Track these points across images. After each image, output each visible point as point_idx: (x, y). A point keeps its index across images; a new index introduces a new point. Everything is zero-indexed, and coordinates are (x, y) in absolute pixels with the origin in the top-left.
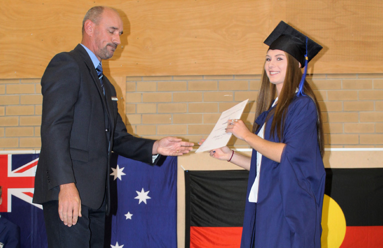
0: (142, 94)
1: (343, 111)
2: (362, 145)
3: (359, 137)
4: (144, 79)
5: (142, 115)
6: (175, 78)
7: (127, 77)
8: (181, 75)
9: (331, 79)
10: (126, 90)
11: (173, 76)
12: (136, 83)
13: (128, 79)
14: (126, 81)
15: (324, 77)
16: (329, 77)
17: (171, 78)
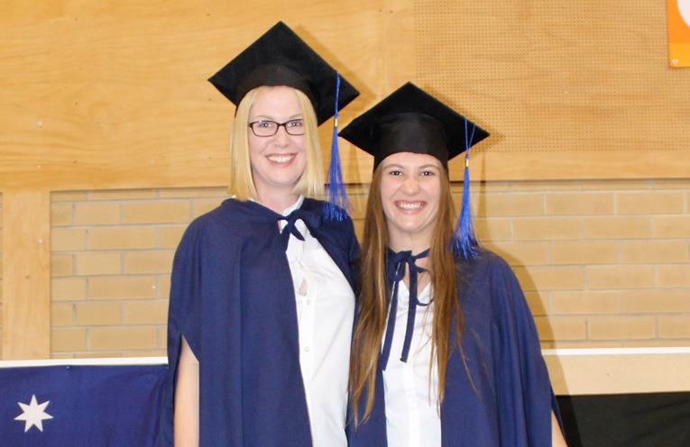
0: (87, 231)
1: (551, 265)
2: (594, 341)
3: (586, 323)
4: (91, 196)
5: (87, 280)
6: (162, 194)
7: (52, 192)
8: (176, 186)
9: (520, 193)
10: (51, 221)
11: (157, 190)
12: (74, 206)
13: (56, 197)
14: (51, 202)
15: (505, 188)
16: (515, 187)
17: (153, 194)
